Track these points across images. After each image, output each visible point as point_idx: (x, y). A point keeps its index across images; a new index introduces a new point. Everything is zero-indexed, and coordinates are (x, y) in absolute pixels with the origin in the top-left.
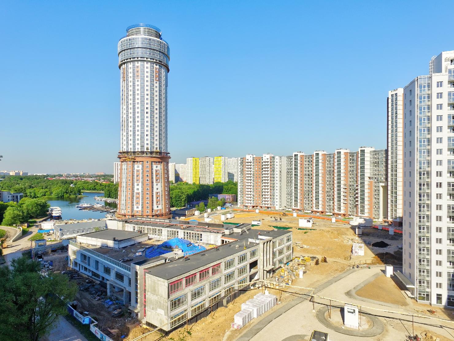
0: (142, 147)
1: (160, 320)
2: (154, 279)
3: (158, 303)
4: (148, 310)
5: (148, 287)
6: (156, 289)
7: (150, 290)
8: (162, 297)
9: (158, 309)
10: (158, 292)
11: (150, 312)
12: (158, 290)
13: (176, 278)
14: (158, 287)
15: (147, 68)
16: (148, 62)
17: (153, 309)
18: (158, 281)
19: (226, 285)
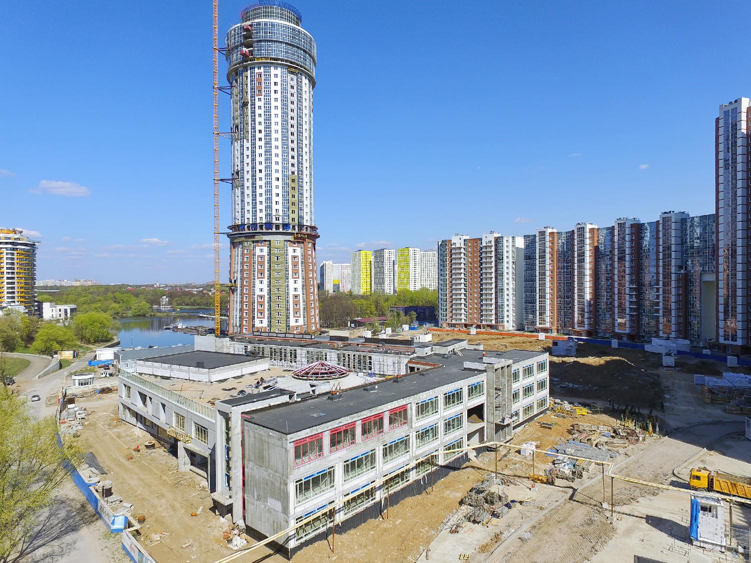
0: (269, 215)
1: (274, 522)
2: (260, 433)
3: (270, 484)
4: (248, 501)
5: (249, 450)
6: (266, 454)
7: (252, 458)
8: (276, 472)
9: (269, 500)
10: (269, 461)
11: (253, 504)
12: (269, 458)
13: (308, 430)
14: (269, 450)
15: (276, 76)
16: (278, 65)
17: (259, 499)
18: (268, 437)
19: (420, 451)
